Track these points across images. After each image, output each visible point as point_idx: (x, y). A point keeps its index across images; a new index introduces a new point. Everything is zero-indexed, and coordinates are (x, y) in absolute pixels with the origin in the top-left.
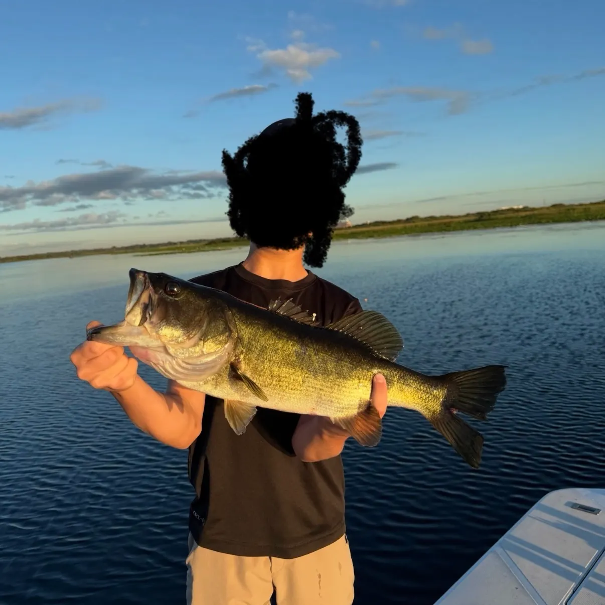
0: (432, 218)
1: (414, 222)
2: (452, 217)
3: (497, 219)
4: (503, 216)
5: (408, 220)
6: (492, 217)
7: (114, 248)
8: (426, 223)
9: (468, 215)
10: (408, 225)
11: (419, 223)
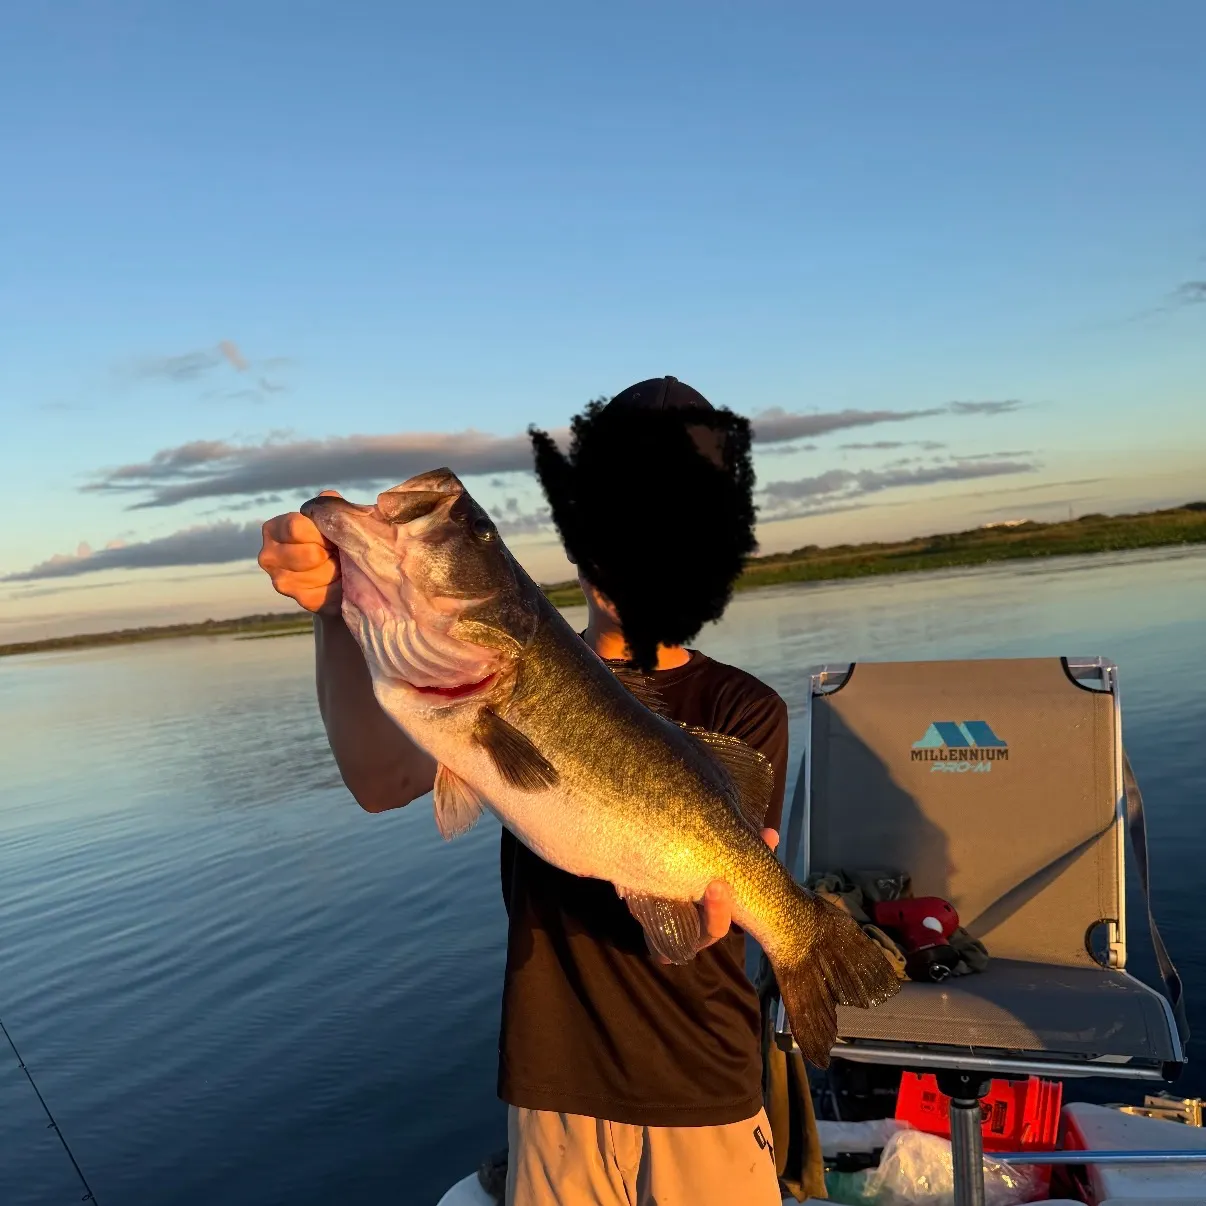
0: (844, 548)
1: (805, 558)
2: (882, 546)
3: (966, 548)
4: (979, 542)
5: (797, 554)
6: (959, 544)
7: (209, 623)
8: (829, 559)
9: (915, 541)
10: (793, 564)
11: (814, 560)
